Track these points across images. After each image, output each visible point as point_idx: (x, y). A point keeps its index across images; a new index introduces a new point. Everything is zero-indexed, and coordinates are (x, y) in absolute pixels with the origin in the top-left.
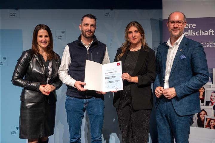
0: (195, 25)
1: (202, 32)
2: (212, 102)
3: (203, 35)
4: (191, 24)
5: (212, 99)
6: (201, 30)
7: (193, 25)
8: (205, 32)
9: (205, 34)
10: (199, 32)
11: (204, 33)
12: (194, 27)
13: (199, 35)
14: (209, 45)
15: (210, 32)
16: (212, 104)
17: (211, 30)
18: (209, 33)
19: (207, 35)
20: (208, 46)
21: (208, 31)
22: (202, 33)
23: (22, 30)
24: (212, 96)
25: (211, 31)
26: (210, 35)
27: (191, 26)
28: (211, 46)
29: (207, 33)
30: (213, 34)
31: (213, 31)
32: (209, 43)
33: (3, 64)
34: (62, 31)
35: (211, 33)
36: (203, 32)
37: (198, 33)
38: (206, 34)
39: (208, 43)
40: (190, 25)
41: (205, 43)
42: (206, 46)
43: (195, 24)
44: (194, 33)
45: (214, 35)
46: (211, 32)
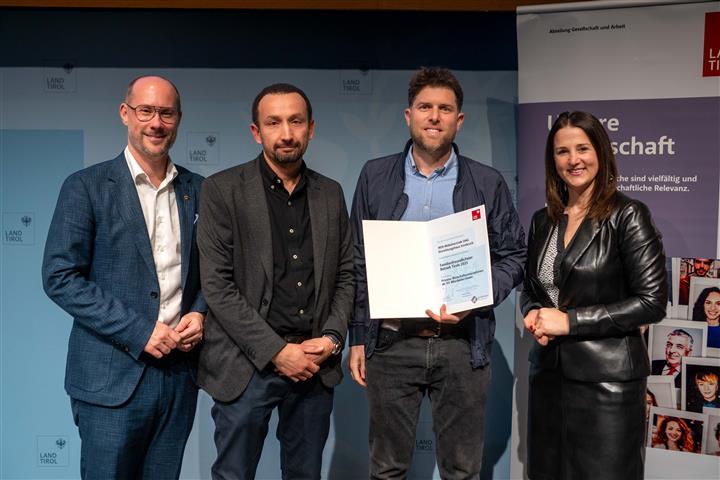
0: (617, 123)
1: (638, 143)
2: (670, 365)
3: (641, 152)
4: (605, 120)
5: (670, 354)
6: (634, 138)
7: (611, 120)
8: (648, 144)
9: (647, 152)
10: (628, 144)
11: (645, 147)
12: (613, 126)
13: (628, 153)
14: (661, 184)
15: (661, 143)
16: (672, 369)
17: (665, 137)
18: (658, 147)
19: (654, 152)
20: (657, 188)
21: (657, 141)
22: (637, 147)
23: (82, 132)
24: (670, 344)
25: (665, 140)
26: (661, 152)
28: (667, 189)
29: (654, 149)
30: (671, 152)
31: (670, 140)
32: (661, 178)
33: (20, 240)
34: (207, 136)
35: (666, 147)
36: (641, 145)
37: (627, 148)
38: (650, 151)
39: (656, 179)
41: (647, 179)
42: (650, 189)
43: (616, 121)
45: (673, 153)
46: (666, 143)
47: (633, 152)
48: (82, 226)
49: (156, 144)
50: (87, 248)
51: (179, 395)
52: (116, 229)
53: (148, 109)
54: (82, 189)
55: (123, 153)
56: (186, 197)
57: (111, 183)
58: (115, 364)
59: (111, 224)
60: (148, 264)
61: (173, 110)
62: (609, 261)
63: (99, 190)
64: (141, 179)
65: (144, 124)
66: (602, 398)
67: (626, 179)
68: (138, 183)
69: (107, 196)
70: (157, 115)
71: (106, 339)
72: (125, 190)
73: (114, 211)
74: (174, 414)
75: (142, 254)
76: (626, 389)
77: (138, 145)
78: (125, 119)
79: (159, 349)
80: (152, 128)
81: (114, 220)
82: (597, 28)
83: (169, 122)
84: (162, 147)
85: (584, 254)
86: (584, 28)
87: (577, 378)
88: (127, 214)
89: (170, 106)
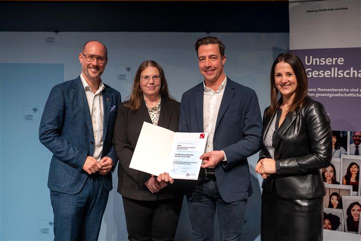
0: (343, 60)
1: (354, 71)
3: (356, 76)
4: (336, 59)
6: (352, 69)
7: (340, 59)
8: (359, 71)
9: (359, 76)
10: (349, 71)
11: (358, 73)
12: (341, 62)
13: (349, 76)
22: (354, 73)
27: (336, 61)
36: (356, 72)
37: (348, 74)
40: (334, 59)
41: (359, 90)
44: (341, 72)
47: (352, 76)
48: (59, 109)
49: (94, 73)
50: (61, 119)
51: (100, 191)
52: (75, 111)
53: (92, 56)
54: (61, 92)
55: (80, 76)
56: (108, 99)
57: (74, 90)
58: (74, 175)
59: (73, 109)
60: (89, 128)
61: (103, 58)
62: (300, 134)
63: (68, 93)
64: (87, 89)
65: (89, 63)
66: (297, 208)
67: (348, 90)
68: (87, 91)
69: (72, 96)
70: (96, 59)
71: (66, 162)
72: (80, 93)
73: (75, 103)
74: (98, 200)
75: (87, 123)
76: (311, 203)
77: (86, 73)
78: (81, 60)
79: (90, 170)
80: (93, 65)
81: (75, 107)
82: (332, 9)
83: (101, 63)
84: (97, 74)
85: (287, 130)
86: (325, 10)
87: (284, 197)
88: (81, 105)
89: (102, 55)
